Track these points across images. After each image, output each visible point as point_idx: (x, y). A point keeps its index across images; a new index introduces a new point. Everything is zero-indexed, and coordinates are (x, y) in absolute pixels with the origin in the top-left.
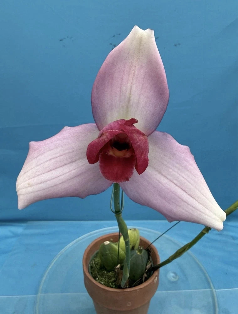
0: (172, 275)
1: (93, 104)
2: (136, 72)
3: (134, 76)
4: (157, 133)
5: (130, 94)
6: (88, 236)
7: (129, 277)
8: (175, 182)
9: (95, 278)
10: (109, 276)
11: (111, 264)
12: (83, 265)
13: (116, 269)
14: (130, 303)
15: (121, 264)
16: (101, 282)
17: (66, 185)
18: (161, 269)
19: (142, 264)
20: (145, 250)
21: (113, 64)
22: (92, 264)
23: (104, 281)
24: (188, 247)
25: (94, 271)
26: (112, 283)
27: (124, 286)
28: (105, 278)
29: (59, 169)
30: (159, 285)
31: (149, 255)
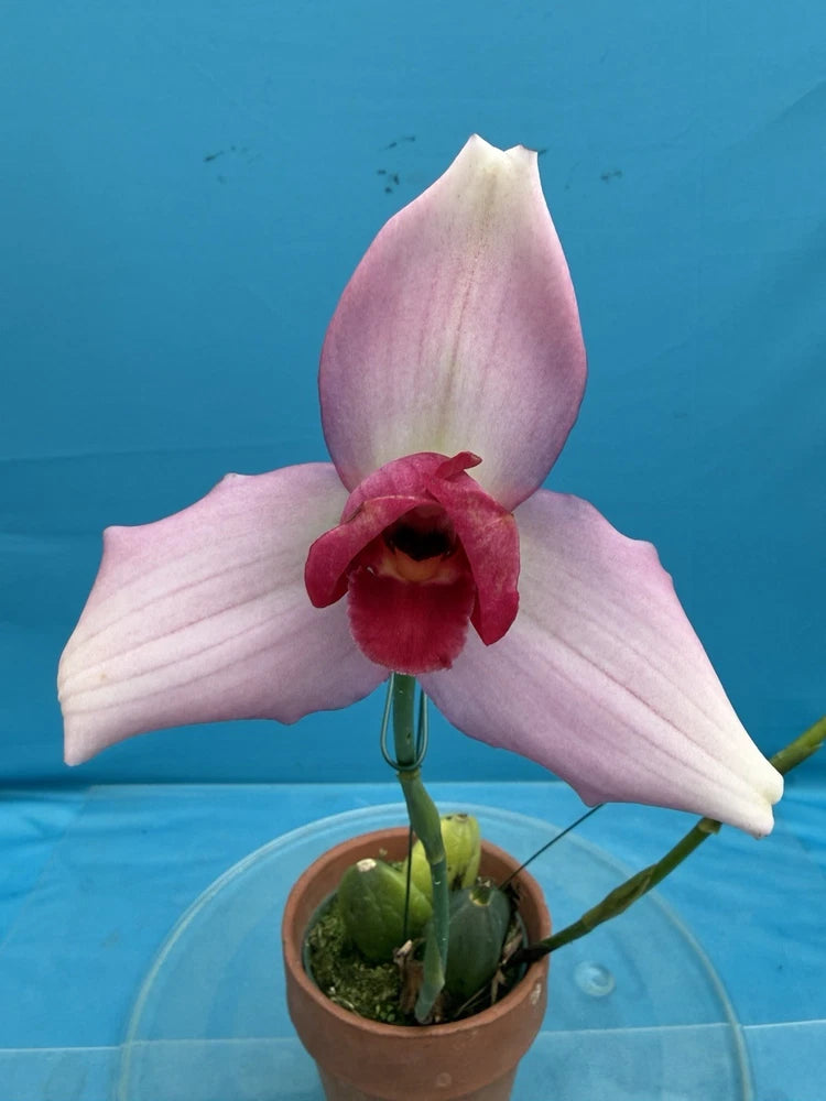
0: (594, 972)
1: (324, 399)
2: (475, 292)
3: (465, 303)
4: (543, 496)
5: (453, 364)
6: (299, 838)
7: (445, 987)
8: (607, 666)
9: (324, 988)
10: (374, 980)
11: (382, 938)
12: (284, 943)
13: (399, 957)
14: (446, 1075)
15: (416, 940)
16: (347, 1002)
17: (232, 680)
18: (555, 957)
19: (490, 940)
20: (500, 889)
21: (395, 265)
22: (314, 939)
23: (357, 999)
24: (648, 881)
25: (319, 962)
26: (383, 1004)
27: (428, 1018)
28: (359, 989)
29: (207, 623)
30: (549, 1010)
31: (513, 908)
